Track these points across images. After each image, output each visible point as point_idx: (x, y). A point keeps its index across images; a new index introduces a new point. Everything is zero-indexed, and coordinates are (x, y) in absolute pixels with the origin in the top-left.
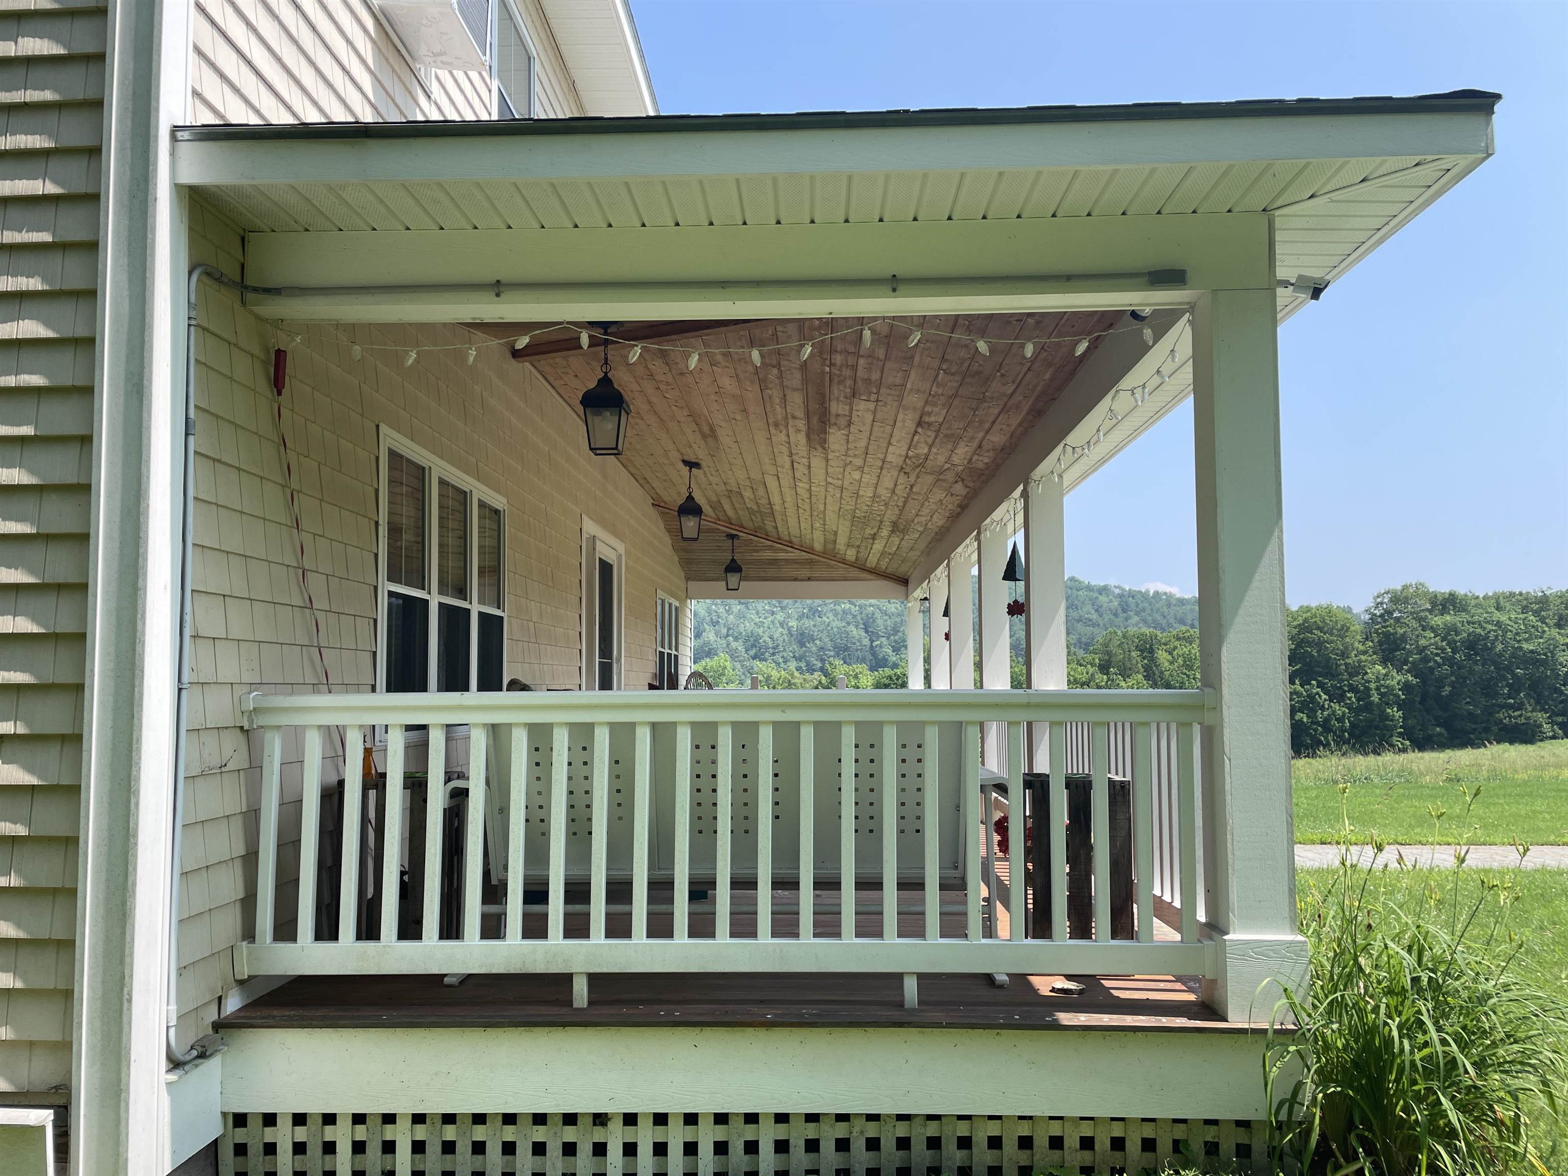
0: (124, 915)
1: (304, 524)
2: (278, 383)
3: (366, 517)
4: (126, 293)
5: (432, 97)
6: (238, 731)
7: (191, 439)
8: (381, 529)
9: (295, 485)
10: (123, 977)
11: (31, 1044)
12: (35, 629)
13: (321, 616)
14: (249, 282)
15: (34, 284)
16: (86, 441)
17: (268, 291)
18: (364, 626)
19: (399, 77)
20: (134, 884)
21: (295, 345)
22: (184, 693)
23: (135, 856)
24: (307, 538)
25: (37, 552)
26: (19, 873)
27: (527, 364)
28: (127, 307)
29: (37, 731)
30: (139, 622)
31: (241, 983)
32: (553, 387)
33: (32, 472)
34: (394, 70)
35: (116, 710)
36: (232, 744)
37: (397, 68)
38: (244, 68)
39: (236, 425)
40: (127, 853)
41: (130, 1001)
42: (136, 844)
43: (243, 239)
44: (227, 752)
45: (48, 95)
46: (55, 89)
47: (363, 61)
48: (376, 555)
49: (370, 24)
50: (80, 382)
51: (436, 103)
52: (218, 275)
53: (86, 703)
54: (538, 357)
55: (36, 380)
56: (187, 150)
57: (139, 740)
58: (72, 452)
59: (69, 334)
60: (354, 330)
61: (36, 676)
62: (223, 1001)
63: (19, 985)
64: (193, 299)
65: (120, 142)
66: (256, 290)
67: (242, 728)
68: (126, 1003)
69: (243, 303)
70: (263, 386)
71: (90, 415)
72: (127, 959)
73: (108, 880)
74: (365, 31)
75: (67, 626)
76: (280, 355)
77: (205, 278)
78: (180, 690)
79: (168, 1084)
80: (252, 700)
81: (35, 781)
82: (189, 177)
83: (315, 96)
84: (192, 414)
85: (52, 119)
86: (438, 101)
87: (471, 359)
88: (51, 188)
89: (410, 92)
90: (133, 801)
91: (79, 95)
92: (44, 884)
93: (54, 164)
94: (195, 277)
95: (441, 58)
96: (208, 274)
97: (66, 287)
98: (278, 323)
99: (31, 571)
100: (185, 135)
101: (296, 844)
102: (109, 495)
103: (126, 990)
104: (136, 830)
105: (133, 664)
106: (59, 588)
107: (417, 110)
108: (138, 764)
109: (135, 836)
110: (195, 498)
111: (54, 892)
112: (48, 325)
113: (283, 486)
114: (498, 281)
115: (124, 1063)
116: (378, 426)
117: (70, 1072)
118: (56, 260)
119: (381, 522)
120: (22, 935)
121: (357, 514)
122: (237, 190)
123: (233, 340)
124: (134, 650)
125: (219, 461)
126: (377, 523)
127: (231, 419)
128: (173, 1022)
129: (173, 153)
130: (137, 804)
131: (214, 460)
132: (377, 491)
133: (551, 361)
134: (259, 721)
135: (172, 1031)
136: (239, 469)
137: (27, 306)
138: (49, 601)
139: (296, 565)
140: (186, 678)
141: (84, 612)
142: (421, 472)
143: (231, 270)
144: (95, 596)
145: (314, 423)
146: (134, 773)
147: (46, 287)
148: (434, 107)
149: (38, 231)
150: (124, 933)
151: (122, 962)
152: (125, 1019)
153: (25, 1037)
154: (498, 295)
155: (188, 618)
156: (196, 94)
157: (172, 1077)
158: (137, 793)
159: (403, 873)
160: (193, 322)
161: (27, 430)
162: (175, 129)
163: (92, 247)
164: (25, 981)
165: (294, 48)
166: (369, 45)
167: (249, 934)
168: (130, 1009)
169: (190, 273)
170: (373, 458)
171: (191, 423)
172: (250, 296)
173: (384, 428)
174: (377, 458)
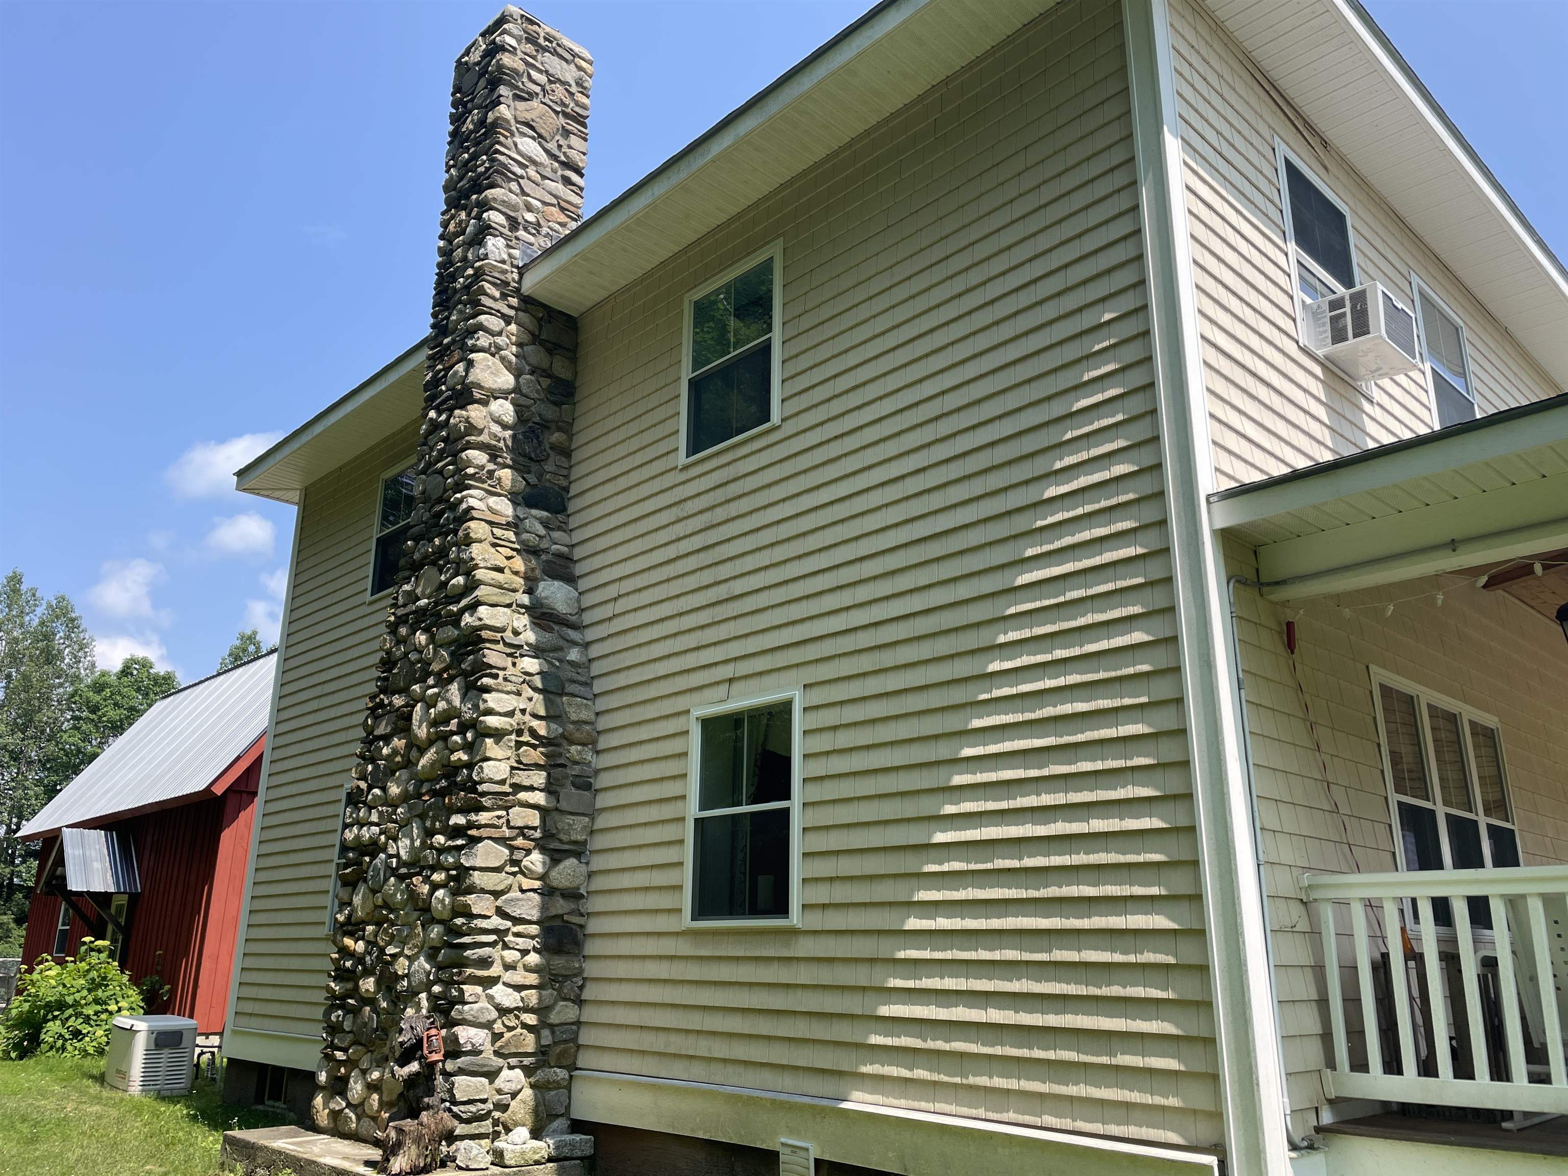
0: (1246, 1021)
1: (1323, 748)
2: (1291, 645)
3: (1369, 740)
4: (1192, 604)
5: (1375, 401)
6: (1299, 903)
7: (1242, 691)
8: (1383, 749)
9: (1312, 719)
10: (1251, 1067)
11: (1195, 1112)
12: (1163, 825)
13: (1346, 819)
14: (1263, 579)
15: (1137, 609)
16: (1180, 701)
17: (1277, 583)
18: (1382, 830)
19: (1346, 398)
20: (1250, 1000)
21: (1299, 617)
22: (1262, 867)
23: (1248, 979)
24: (1327, 759)
25: (1158, 775)
26: (1173, 989)
27: (1500, 592)
28: (1194, 613)
29: (1173, 893)
30: (1228, 817)
31: (1330, 1102)
32: (1532, 607)
33: (1150, 725)
34: (1341, 395)
35: (1221, 876)
36: (1297, 910)
37: (1343, 392)
38: (1243, 442)
39: (1268, 679)
40: (1242, 977)
41: (1258, 1085)
42: (1247, 971)
43: (1255, 552)
44: (1295, 918)
45: (1131, 496)
46: (1135, 492)
47: (1318, 399)
48: (1382, 772)
49: (1318, 370)
50: (1172, 665)
51: (1378, 404)
52: (1244, 581)
53: (1202, 873)
54: (1508, 583)
55: (1145, 668)
56: (1217, 507)
57: (1239, 897)
58: (1172, 710)
59: (1161, 636)
60: (1340, 599)
61: (1168, 856)
62: (1320, 1112)
63: (1182, 1068)
64: (1232, 601)
65: (1177, 513)
66: (1269, 584)
67: (1301, 900)
68: (1255, 1087)
69: (1261, 595)
70: (1281, 649)
71: (1180, 685)
72: (1252, 1054)
73: (1231, 996)
74: (1316, 377)
75: (1183, 822)
76: (1290, 626)
77: (1237, 585)
78: (1259, 865)
79: (1291, 1159)
80: (1306, 879)
81: (1175, 926)
82: (1220, 524)
83: (1288, 439)
84: (1241, 676)
85: (1135, 509)
86: (1380, 402)
87: (1440, 602)
88: (1140, 551)
89: (1356, 406)
90: (1241, 940)
91: (1149, 491)
92: (1190, 998)
93: (1140, 536)
94: (1231, 585)
95: (1377, 373)
96: (1237, 581)
97: (1156, 608)
98: (1285, 603)
99: (1156, 788)
100: (1215, 499)
101: (1358, 1001)
102: (1198, 735)
103: (1254, 1077)
104: (1245, 960)
105: (1228, 845)
106: (1175, 797)
107: (1364, 416)
108: (1241, 914)
109: (1246, 965)
110: (1250, 732)
111: (1197, 1004)
112: (1148, 633)
113: (1304, 720)
114: (1453, 540)
115: (1260, 1131)
116: (1367, 667)
117: (1223, 1135)
118: (1147, 592)
119: (1382, 743)
120: (1180, 1032)
121: (1362, 738)
122: (1252, 524)
123: (1257, 621)
124: (1227, 835)
125: (1260, 705)
126: (1379, 745)
127: (1263, 675)
128: (1288, 1112)
129: (1209, 512)
130: (1244, 942)
131: (1257, 705)
132: (1375, 718)
133: (1523, 584)
134: (1314, 895)
135: (1288, 1118)
136: (1273, 710)
137: (1135, 624)
138: (1169, 807)
139: (1321, 778)
140: (1261, 858)
141: (1192, 812)
142: (1410, 701)
143: (1252, 576)
144: (1198, 801)
145: (1319, 670)
146: (1239, 921)
147: (1144, 610)
148: (1377, 408)
149: (1136, 577)
150: (1247, 1035)
151: (1249, 1055)
152: (1256, 1097)
153: (1190, 1106)
154: (1454, 550)
155: (1256, 814)
156: (1217, 469)
157: (1293, 1155)
158: (1242, 934)
159: (1451, 1039)
160: (1234, 615)
161: (1144, 699)
162: (1208, 497)
163: (1169, 580)
164: (1186, 1066)
165: (1270, 413)
166: (1320, 385)
167: (1331, 1063)
168: (1258, 1091)
169: (1228, 583)
170: (1368, 693)
171: (1241, 682)
172: (1264, 589)
173: (1373, 668)
174: (1371, 692)
